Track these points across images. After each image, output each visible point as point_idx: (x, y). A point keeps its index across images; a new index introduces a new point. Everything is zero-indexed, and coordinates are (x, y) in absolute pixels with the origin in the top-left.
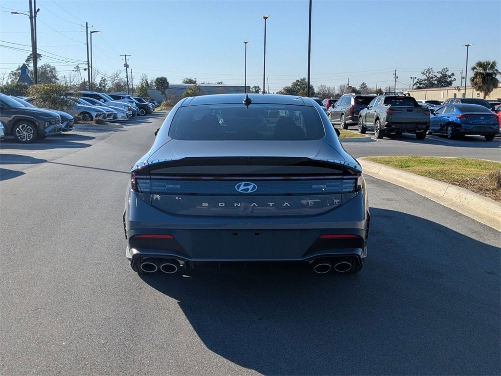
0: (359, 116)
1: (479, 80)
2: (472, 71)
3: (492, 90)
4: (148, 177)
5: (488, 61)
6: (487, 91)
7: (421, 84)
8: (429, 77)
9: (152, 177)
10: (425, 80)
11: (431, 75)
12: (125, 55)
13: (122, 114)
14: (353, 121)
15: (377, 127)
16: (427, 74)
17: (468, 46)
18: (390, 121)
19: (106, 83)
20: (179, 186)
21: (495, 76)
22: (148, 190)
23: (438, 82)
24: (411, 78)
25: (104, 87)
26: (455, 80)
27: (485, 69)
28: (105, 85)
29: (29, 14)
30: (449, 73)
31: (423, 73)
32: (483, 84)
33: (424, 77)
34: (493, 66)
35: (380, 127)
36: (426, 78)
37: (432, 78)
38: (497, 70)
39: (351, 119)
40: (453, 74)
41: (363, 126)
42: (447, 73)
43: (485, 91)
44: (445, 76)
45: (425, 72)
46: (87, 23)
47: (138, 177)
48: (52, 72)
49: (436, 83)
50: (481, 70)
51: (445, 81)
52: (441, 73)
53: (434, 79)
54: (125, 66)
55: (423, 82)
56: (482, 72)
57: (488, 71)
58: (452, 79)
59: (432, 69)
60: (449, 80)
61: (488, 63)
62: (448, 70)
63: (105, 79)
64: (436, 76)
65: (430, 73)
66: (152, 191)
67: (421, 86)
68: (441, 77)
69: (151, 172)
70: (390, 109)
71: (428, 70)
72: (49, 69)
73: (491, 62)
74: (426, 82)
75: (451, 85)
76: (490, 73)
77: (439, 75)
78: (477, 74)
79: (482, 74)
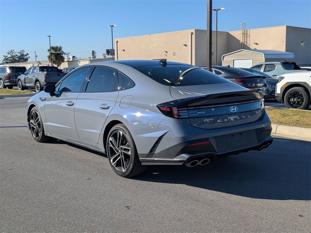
0: (17, 80)
1: (53, 57)
2: (48, 52)
3: (61, 64)
4: (186, 109)
5: (56, 46)
6: (58, 64)
7: (7, 60)
8: (13, 56)
9: (189, 108)
10: (10, 57)
11: (13, 55)
14: (10, 83)
15: (37, 86)
16: (11, 54)
17: (50, 36)
18: (48, 82)
20: (204, 112)
21: (62, 55)
22: (187, 117)
23: (19, 59)
24: (4, 56)
26: (29, 57)
27: (56, 51)
30: (25, 53)
31: (8, 53)
32: (56, 60)
33: (9, 56)
34: (60, 49)
35: (40, 86)
36: (11, 56)
37: (15, 56)
38: (63, 52)
39: (9, 82)
40: (28, 54)
41: (22, 86)
42: (24, 53)
43: (57, 64)
44: (22, 55)
45: (10, 53)
47: (179, 109)
49: (17, 59)
50: (53, 52)
51: (23, 58)
52: (20, 53)
53: (16, 57)
55: (9, 59)
56: (54, 52)
57: (58, 52)
58: (28, 57)
59: (13, 50)
60: (25, 57)
61: (57, 47)
62: (24, 52)
64: (17, 55)
65: (13, 53)
66: (190, 117)
67: (8, 61)
68: (20, 56)
69: (188, 105)
70: (46, 74)
71: (12, 51)
73: (59, 47)
74: (11, 59)
75: (27, 61)
76: (59, 53)
77: (19, 55)
78: (51, 54)
79: (54, 54)
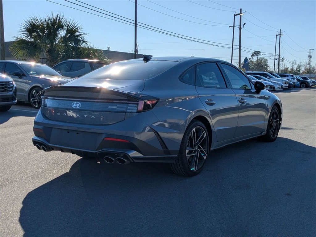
12: (310, 50)
13: (278, 86)
19: (300, 68)
25: (299, 71)
28: (300, 70)
29: (239, 27)
46: (280, 30)
48: (265, 62)
54: (309, 57)
63: (300, 66)
72: (263, 60)
